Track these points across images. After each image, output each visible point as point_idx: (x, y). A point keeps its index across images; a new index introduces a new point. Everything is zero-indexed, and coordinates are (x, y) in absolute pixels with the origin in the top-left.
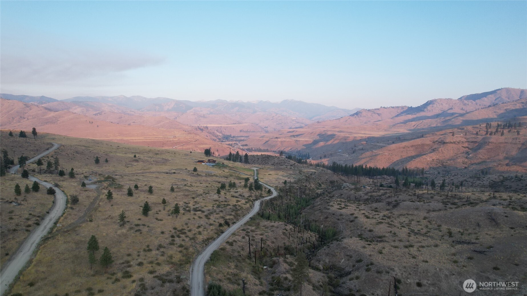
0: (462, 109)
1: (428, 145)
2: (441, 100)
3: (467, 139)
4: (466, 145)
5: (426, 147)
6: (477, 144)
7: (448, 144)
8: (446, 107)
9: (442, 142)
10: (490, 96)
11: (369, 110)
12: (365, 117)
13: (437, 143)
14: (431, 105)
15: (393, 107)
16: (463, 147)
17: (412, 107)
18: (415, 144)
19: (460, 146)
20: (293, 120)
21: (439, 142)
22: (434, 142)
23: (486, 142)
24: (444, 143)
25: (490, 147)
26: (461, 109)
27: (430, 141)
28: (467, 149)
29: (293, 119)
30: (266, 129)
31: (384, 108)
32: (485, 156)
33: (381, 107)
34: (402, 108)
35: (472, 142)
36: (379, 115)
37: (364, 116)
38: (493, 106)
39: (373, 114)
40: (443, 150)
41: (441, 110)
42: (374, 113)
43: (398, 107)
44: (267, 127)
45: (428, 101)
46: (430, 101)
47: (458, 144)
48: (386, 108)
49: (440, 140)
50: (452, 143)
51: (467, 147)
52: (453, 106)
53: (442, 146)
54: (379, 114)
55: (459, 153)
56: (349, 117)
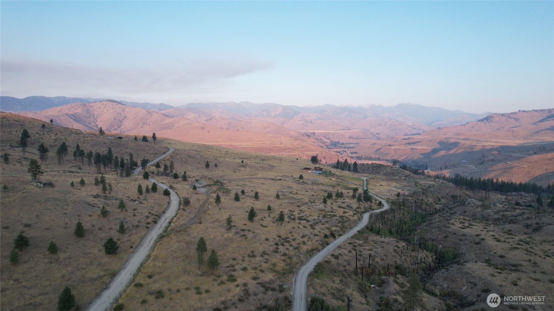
11: (503, 115)
12: (497, 122)
15: (536, 111)
20: (409, 126)
29: (409, 124)
30: (378, 135)
31: (524, 111)
33: (520, 111)
36: (516, 120)
39: (509, 119)
42: (510, 118)
43: (543, 110)
48: (526, 112)
54: (516, 119)
56: (476, 123)
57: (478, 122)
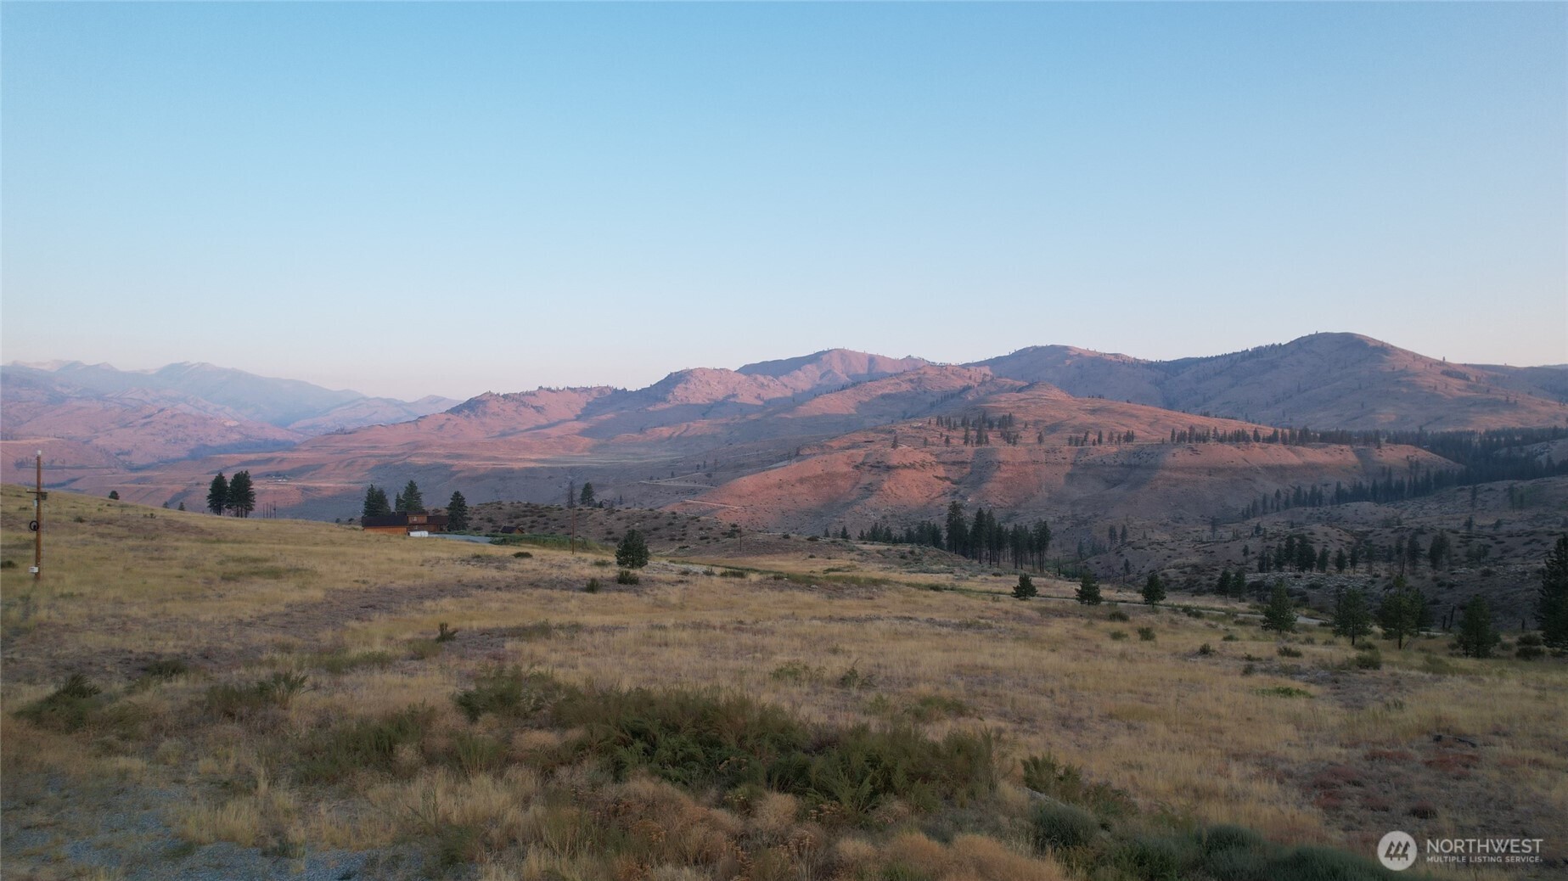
0: (758, 397)
1: (844, 476)
2: (703, 371)
3: (937, 456)
4: (941, 472)
5: (840, 483)
6: (969, 469)
7: (900, 471)
8: (719, 392)
9: (880, 465)
10: (809, 366)
11: (505, 397)
12: (498, 415)
13: (866, 468)
14: (682, 385)
15: (574, 390)
16: (937, 477)
17: (625, 389)
18: (806, 474)
19: (929, 474)
20: (231, 429)
21: (871, 466)
22: (857, 467)
23: (992, 463)
24: (889, 468)
25: (1006, 475)
26: (756, 397)
27: (848, 464)
28: (948, 483)
29: (228, 424)
30: (126, 458)
31: (549, 390)
32: (1007, 500)
33: (540, 388)
34: (601, 390)
35: (954, 463)
36: (539, 411)
37: (493, 414)
38: (851, 386)
39: (522, 408)
40: (893, 488)
41: (709, 400)
42: (525, 405)
43: (586, 390)
44: (128, 453)
45: (671, 374)
46: (676, 373)
47: (921, 468)
48: (553, 391)
49: (871, 460)
50: (908, 468)
51: (947, 478)
52: (734, 389)
53: (885, 476)
54: (538, 409)
55: (934, 495)
56: (446, 417)
57: (450, 416)
